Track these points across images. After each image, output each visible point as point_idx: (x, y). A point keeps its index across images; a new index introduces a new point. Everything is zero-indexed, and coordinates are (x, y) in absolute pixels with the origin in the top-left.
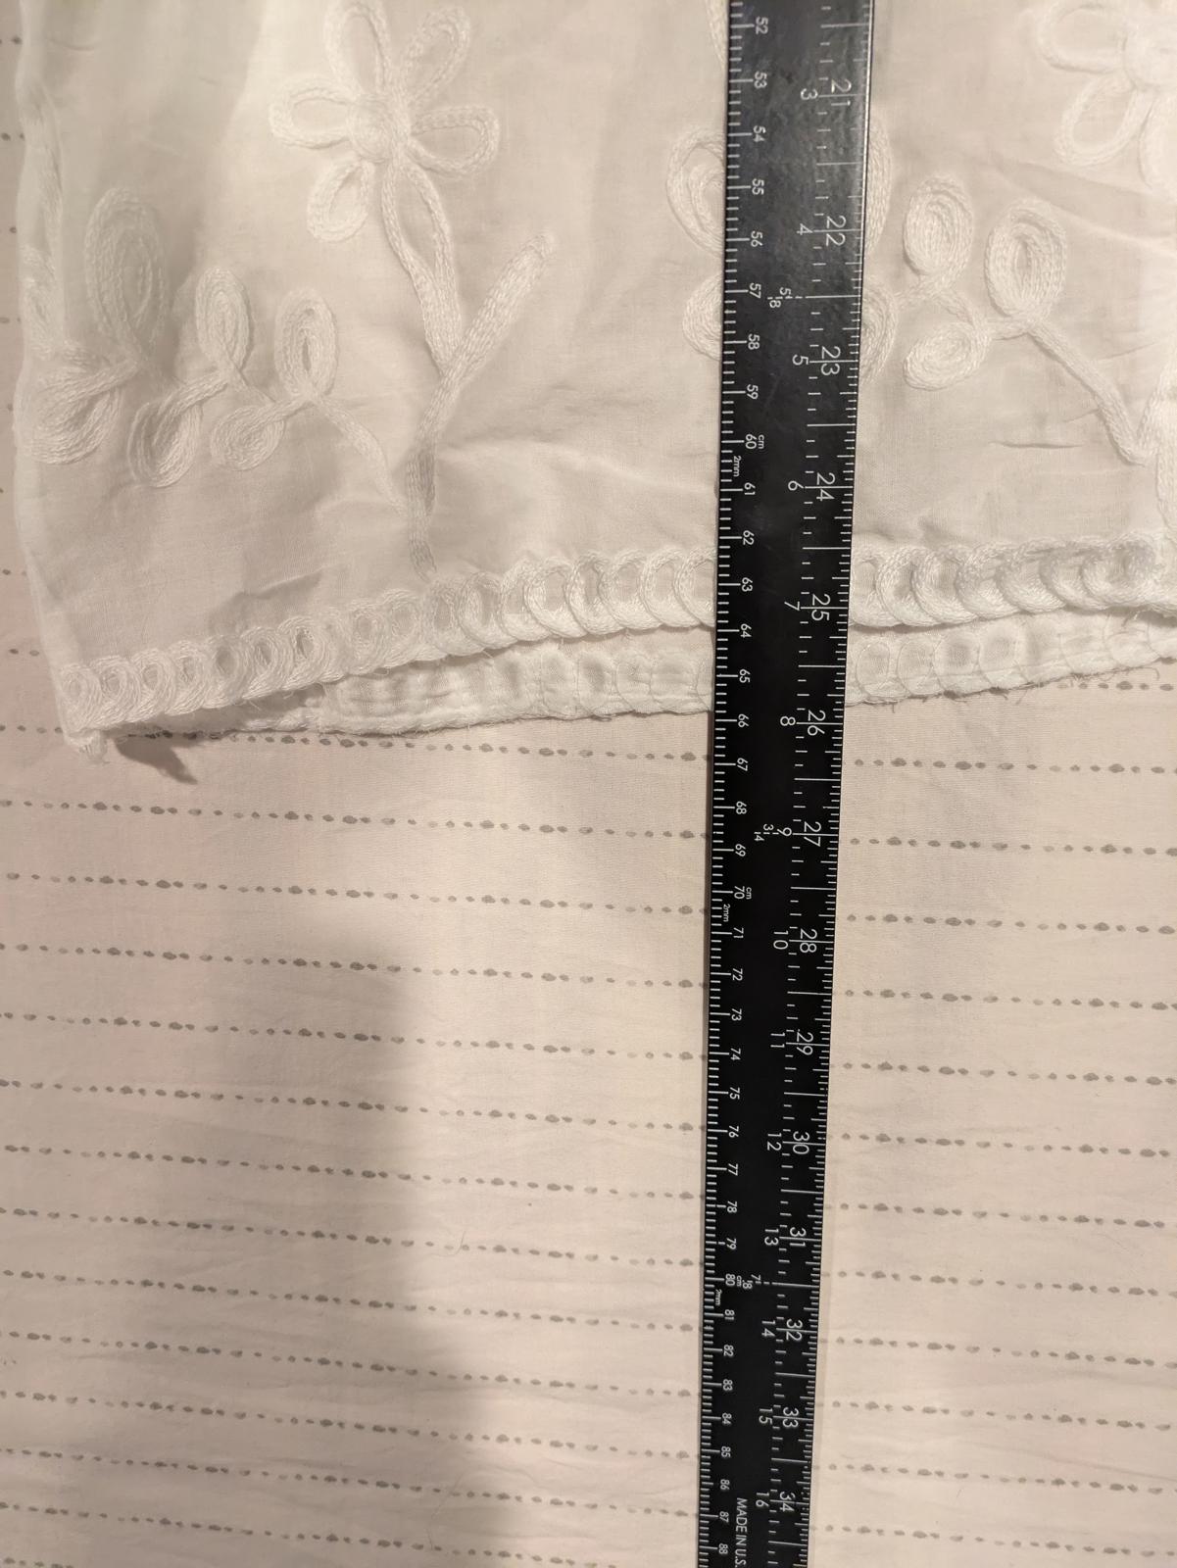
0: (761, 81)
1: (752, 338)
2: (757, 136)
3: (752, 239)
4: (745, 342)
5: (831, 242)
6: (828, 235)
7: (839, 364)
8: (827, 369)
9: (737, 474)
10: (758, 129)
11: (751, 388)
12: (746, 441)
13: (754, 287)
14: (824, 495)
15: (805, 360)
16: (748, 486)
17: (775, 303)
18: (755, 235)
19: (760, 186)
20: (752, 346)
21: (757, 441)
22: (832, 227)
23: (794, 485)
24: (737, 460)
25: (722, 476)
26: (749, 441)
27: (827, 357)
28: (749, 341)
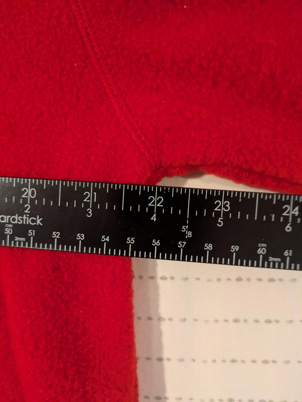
0: (81, 237)
1: (206, 247)
2: (106, 240)
3: (156, 245)
4: (208, 251)
5: (160, 205)
6: (158, 206)
8: (227, 208)
9: (279, 260)
10: (103, 239)
11: (233, 250)
12: (261, 254)
13: (180, 245)
14: (295, 212)
15: (221, 220)
16: (286, 253)
17: (190, 234)
18: (154, 243)
19: (130, 239)
20: (210, 248)
21: (262, 248)
22: (154, 203)
23: (288, 228)
24: (271, 259)
25: (279, 268)
26: (261, 252)
27: (220, 208)
28: (208, 249)
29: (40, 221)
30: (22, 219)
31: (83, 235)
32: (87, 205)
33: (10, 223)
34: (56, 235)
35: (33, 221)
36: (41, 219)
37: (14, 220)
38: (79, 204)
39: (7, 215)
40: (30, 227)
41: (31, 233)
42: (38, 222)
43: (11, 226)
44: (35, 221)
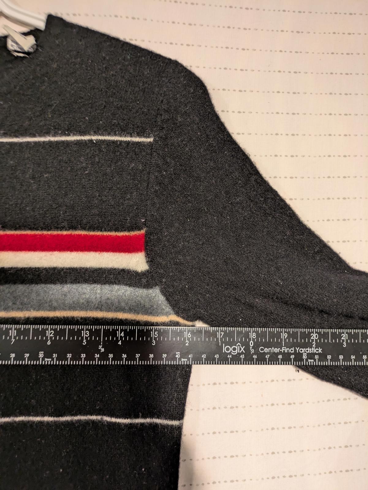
29: (321, 351)
30: (312, 350)
31: (342, 356)
32: (343, 341)
33: (305, 352)
34: (329, 357)
35: (317, 351)
36: (321, 349)
37: (307, 351)
38: (339, 341)
39: (303, 348)
40: (316, 354)
41: (317, 357)
42: (320, 350)
43: (306, 354)
44: (319, 351)
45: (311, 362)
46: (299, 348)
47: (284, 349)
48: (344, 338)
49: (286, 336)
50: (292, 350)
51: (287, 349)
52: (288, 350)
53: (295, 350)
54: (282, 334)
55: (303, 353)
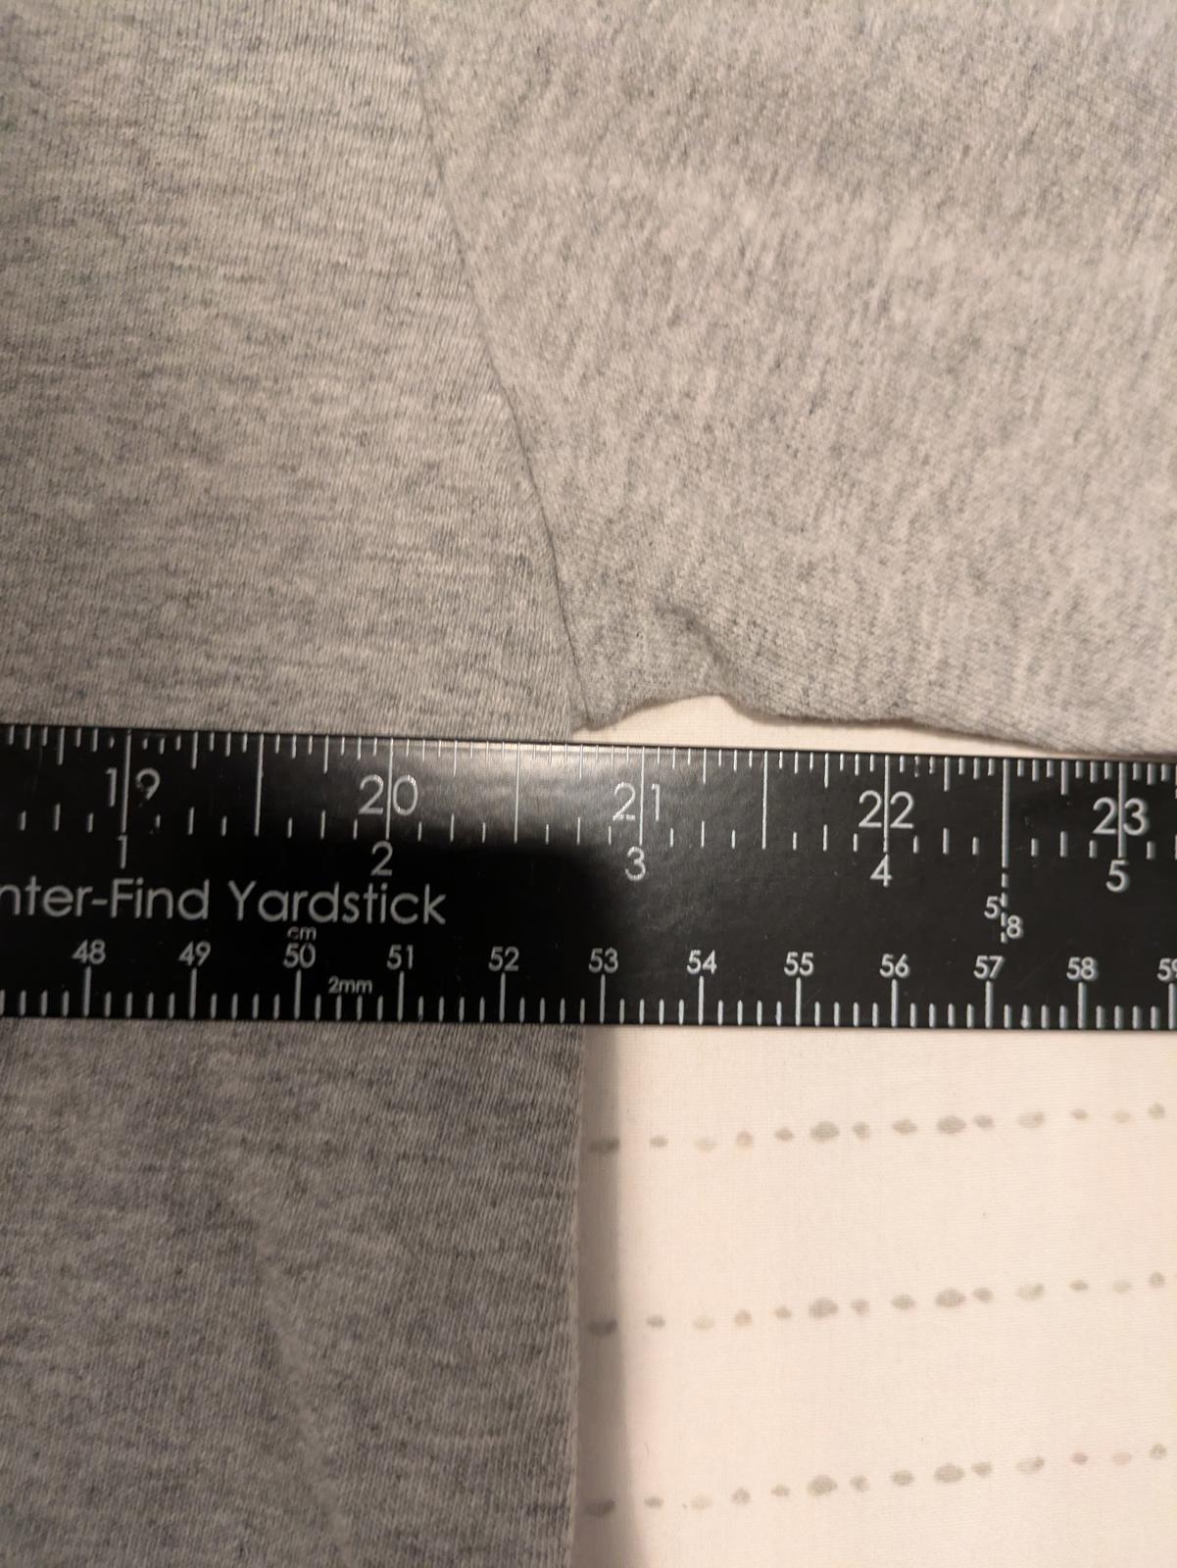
0: (606, 960)
1: (1074, 972)
2: (705, 965)
3: (895, 976)
4: (1081, 986)
5: (904, 821)
7: (1124, 803)
8: (1135, 824)
10: (694, 966)
11: (1165, 973)
13: (981, 971)
15: (1120, 868)
17: (1013, 926)
18: (887, 969)
19: (799, 960)
20: (1089, 973)
22: (879, 817)
27: (1114, 824)
29: (435, 908)
30: (360, 904)
31: (613, 955)
33: (304, 920)
34: (504, 960)
35: (405, 908)
36: (440, 899)
37: (324, 907)
40: (393, 933)
41: (399, 957)
42: (429, 909)
43: (311, 933)
45: (349, 999)
46: (252, 885)
47: (123, 889)
48: (634, 809)
49: (151, 791)
50: (193, 904)
51: (152, 895)
52: (160, 902)
53: (222, 901)
54: (113, 772)
55: (283, 926)
